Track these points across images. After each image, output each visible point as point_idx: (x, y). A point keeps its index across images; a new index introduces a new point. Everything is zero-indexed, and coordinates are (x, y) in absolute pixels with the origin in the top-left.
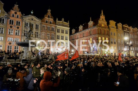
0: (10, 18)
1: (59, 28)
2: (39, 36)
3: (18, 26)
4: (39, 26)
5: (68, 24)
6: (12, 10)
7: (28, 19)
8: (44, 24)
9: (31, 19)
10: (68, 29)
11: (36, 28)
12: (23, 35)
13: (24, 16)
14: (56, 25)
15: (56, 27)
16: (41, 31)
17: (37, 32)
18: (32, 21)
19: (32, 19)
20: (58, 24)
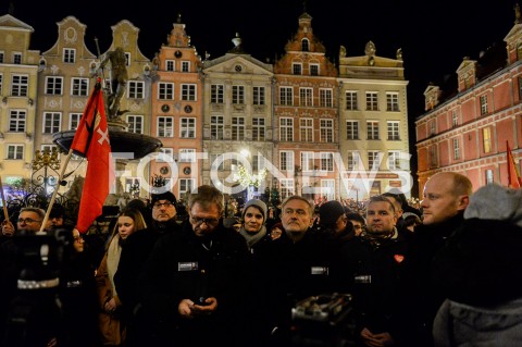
0: (162, 78)
2: (267, 135)
3: (188, 102)
4: (268, 92)
5: (398, 65)
6: (167, 44)
7: (221, 69)
8: (287, 83)
9: (234, 70)
11: (255, 103)
12: (208, 133)
13: (207, 63)
14: (338, 80)
16: (275, 113)
17: (259, 117)
18: (240, 76)
19: (238, 69)
20: (349, 72)
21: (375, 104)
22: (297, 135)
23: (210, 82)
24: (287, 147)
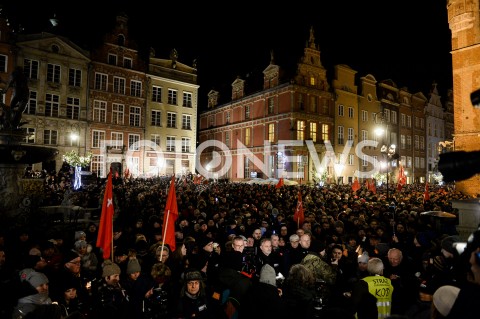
1: (158, 83)
2: (81, 114)
4: (84, 76)
5: (193, 72)
7: (37, 46)
9: (50, 49)
10: (192, 88)
11: (71, 83)
14: (148, 75)
15: (147, 81)
16: (90, 96)
17: (74, 97)
18: (56, 56)
19: (55, 50)
20: (156, 70)
21: (175, 100)
22: (109, 117)
23: (23, 56)
24: (100, 128)
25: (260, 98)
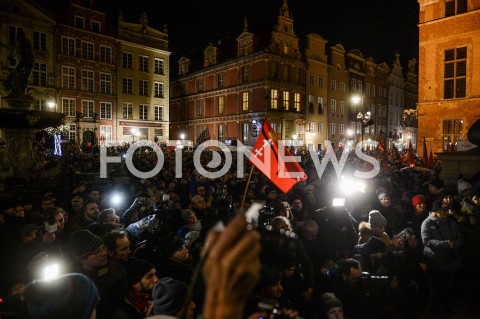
1: (129, 49)
2: (48, 80)
4: (49, 39)
5: (164, 38)
8: (70, 34)
9: (11, 9)
10: (164, 55)
14: (117, 40)
15: (118, 47)
16: (58, 61)
17: (40, 62)
18: (18, 17)
20: (127, 35)
21: (146, 66)
22: (78, 84)
24: (70, 95)
25: (233, 66)
